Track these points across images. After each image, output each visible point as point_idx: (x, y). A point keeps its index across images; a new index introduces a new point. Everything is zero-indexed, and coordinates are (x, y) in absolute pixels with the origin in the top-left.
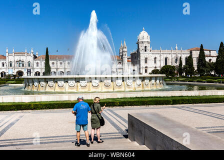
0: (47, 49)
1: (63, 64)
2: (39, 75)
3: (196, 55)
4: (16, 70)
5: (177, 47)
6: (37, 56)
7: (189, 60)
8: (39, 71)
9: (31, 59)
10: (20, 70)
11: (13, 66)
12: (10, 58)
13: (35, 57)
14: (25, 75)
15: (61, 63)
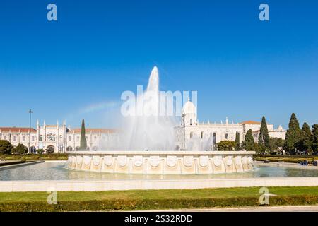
0: (83, 120)
1: (98, 138)
2: (71, 150)
3: (256, 128)
4: (47, 145)
5: (227, 121)
6: (69, 129)
7: (249, 135)
8: (72, 145)
9: (62, 132)
10: (51, 144)
11: (43, 139)
12: (42, 132)
13: (67, 131)
14: (56, 151)
15: (95, 137)
